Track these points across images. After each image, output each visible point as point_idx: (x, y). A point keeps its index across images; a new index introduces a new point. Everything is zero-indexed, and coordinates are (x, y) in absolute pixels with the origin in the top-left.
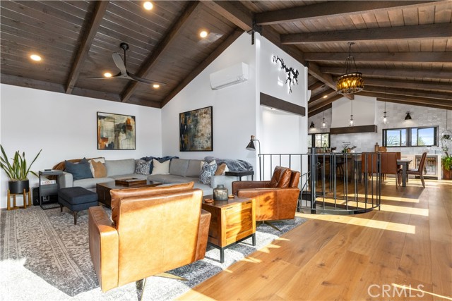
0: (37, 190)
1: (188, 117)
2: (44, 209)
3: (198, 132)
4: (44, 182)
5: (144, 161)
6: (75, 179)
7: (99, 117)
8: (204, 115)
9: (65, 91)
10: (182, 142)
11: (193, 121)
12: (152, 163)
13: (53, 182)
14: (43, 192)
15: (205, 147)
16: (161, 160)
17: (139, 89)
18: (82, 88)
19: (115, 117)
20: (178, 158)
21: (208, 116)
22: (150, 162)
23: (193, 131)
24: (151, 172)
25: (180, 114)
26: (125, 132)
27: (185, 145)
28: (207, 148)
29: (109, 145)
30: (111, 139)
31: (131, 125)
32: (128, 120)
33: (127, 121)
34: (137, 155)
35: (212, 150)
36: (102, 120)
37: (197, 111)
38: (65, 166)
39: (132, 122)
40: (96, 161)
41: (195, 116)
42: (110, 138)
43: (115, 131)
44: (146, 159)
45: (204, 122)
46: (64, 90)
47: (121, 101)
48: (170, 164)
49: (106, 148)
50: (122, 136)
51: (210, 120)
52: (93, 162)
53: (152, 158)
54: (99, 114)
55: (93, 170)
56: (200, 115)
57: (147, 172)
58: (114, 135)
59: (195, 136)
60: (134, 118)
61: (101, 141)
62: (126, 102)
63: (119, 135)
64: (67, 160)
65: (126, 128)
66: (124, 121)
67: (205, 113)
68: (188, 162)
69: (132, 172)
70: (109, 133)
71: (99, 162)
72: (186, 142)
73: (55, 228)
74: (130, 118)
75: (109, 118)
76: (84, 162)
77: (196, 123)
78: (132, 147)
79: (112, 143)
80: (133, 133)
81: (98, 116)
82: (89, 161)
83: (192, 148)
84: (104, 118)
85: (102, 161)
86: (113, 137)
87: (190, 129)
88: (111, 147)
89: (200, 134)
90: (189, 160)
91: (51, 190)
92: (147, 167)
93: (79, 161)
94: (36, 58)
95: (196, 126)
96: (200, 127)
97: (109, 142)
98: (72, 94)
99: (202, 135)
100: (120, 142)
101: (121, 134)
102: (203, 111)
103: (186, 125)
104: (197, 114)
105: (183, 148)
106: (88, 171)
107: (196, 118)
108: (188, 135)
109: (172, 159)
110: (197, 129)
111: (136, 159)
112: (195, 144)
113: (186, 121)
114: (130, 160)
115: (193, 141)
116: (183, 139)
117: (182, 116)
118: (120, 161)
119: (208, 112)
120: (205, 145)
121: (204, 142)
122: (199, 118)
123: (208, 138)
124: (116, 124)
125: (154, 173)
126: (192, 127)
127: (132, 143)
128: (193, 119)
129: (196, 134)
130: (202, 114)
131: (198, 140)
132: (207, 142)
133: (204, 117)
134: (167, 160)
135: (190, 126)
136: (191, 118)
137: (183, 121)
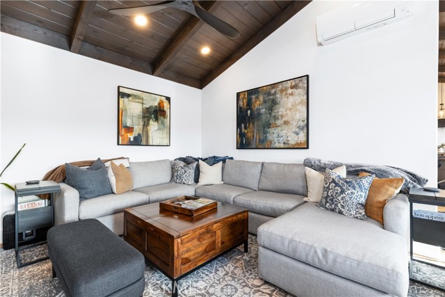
0: (10, 220)
1: (254, 97)
3: (276, 118)
5: (182, 164)
6: (82, 198)
7: (121, 95)
8: (290, 91)
9: (70, 48)
10: (241, 135)
11: (265, 102)
12: (198, 168)
13: (42, 204)
15: (292, 143)
16: (213, 161)
17: (179, 57)
18: (96, 46)
20: (232, 158)
21: (302, 92)
22: (195, 165)
23: (264, 117)
24: (197, 180)
25: (238, 94)
26: (157, 119)
27: (247, 139)
28: (297, 144)
29: (135, 138)
30: (138, 129)
31: (165, 109)
32: (161, 103)
33: (159, 104)
34: (172, 154)
35: (307, 148)
36: (126, 99)
37: (274, 86)
38: (64, 174)
39: (166, 104)
40: (117, 163)
41: (269, 94)
42: (136, 128)
43: (144, 117)
44: (187, 161)
45: (289, 106)
46: (66, 45)
47: (152, 73)
48: (223, 168)
49: (131, 143)
50: (153, 126)
51: (305, 97)
52: (112, 164)
53: (197, 160)
54: (121, 90)
55: (113, 179)
56: (282, 91)
57: (191, 181)
58: (142, 123)
59: (269, 125)
60: (168, 99)
61: (123, 131)
62: (159, 76)
63: (148, 124)
65: (157, 113)
66: (156, 104)
67: (292, 87)
68: (260, 166)
69: (168, 179)
70: (135, 120)
71: (121, 165)
72: (249, 135)
74: (164, 99)
75: (135, 97)
76: (97, 166)
78: (166, 142)
79: (139, 135)
80: (167, 121)
81: (119, 93)
82: (107, 164)
83: (264, 144)
84: (128, 96)
85: (126, 163)
86: (141, 127)
87: (259, 114)
88: (137, 142)
89: (279, 122)
90: (263, 164)
91: (37, 219)
92: (191, 171)
93: (91, 163)
95: (271, 109)
96: (280, 110)
97: (135, 134)
99: (286, 123)
100: (150, 135)
101: (151, 122)
102: (289, 84)
103: (250, 109)
104: (273, 91)
105: (243, 143)
106: (106, 181)
107: (271, 97)
108: (253, 125)
109: (224, 160)
110: (273, 114)
111: (172, 159)
112: (270, 137)
113: (249, 104)
114: (164, 161)
115: (265, 133)
116: (243, 130)
117: (241, 96)
118: (151, 162)
119: (300, 85)
120: (293, 140)
121: (289, 134)
122: (278, 96)
123: (299, 127)
124: (145, 106)
125: (202, 181)
126: (263, 111)
127: (165, 135)
128: (266, 99)
129: (272, 121)
130: (286, 89)
131: (275, 132)
132: (298, 134)
133: (292, 94)
134: (218, 161)
135: (258, 110)
136: (261, 98)
137: (243, 103)
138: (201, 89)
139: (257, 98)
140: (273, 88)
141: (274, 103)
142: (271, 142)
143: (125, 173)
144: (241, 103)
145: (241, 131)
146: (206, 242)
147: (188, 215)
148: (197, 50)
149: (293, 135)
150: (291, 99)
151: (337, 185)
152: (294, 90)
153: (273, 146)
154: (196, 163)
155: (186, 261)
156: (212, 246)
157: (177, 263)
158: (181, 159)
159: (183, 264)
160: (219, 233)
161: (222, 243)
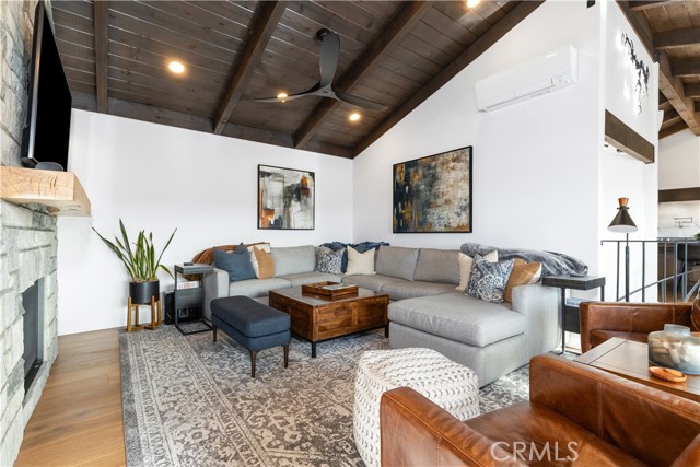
0: (171, 298)
1: (412, 170)
2: (184, 334)
3: (436, 196)
4: (182, 284)
5: (328, 250)
6: (231, 281)
7: (261, 174)
8: (451, 164)
9: (213, 130)
10: (398, 216)
11: (424, 176)
12: (346, 253)
13: (195, 284)
14: (180, 301)
15: (454, 225)
16: (363, 247)
17: (325, 127)
18: (237, 124)
19: (285, 173)
20: (388, 244)
21: (464, 165)
22: (342, 252)
23: (423, 195)
24: (344, 270)
25: (395, 167)
26: (299, 199)
27: (405, 221)
28: (459, 227)
29: (276, 221)
30: (278, 211)
31: (309, 186)
32: (304, 180)
33: (302, 181)
34: (316, 239)
35: (471, 231)
36: (266, 179)
37: (434, 157)
38: (213, 257)
39: (309, 181)
40: (260, 247)
41: (429, 167)
42: (276, 209)
43: (285, 197)
44: (334, 247)
45: (451, 182)
46: (210, 128)
47: (294, 146)
48: (376, 256)
49: (271, 227)
50: (295, 206)
51: (468, 172)
52: (255, 249)
53: (345, 246)
54: (262, 169)
55: (256, 264)
56: (443, 164)
57: (338, 270)
58: (283, 204)
59: (428, 205)
60: (312, 174)
61: (263, 214)
63: (290, 205)
64: (216, 246)
65: (299, 192)
66: (298, 181)
67: (454, 160)
68: (416, 253)
69: (311, 268)
70: (276, 201)
71: (263, 251)
72: (407, 216)
73: (219, 384)
74: (307, 175)
75: (276, 175)
76: (241, 250)
77: (433, 179)
78: (309, 225)
79: (280, 217)
80: (310, 200)
81: (259, 171)
82: (250, 249)
83: (424, 228)
84: (269, 174)
85: (267, 250)
86: (282, 208)
87: (418, 191)
88: (278, 225)
89: (440, 201)
90: (420, 250)
91: (192, 298)
92: (338, 259)
93: (234, 248)
94: (177, 67)
95: (431, 185)
96: (442, 187)
97: (276, 216)
98: (222, 134)
99: (447, 202)
100: (292, 217)
101: (293, 202)
102: (450, 156)
103: (408, 185)
104: (433, 164)
105: (401, 226)
106: (249, 266)
107: (431, 171)
108: (412, 204)
109: (377, 247)
110: (433, 191)
111: (317, 245)
112: (430, 219)
113: (407, 178)
114: (308, 247)
115: (425, 214)
116: (400, 210)
117: (398, 169)
118: (293, 248)
119: (463, 157)
120: (455, 222)
121: (450, 215)
122: (439, 170)
123: (461, 207)
124: (286, 185)
125: (351, 270)
126: (422, 187)
127: (309, 217)
128: (426, 173)
129: (432, 200)
130: (447, 162)
131: (436, 212)
132: (459, 215)
133: (453, 168)
134: (371, 248)
135: (418, 186)
136: (420, 172)
137: (401, 177)
138: (352, 158)
139: (416, 171)
140: (433, 160)
141: (435, 178)
142: (431, 224)
143: (267, 258)
144: (398, 178)
145: (398, 211)
146: (342, 317)
147: (327, 295)
148: (345, 118)
149: (455, 217)
150: (453, 174)
151: (479, 270)
152: (455, 164)
153: (432, 230)
154: (344, 250)
155: (323, 329)
156: (348, 322)
157: (316, 329)
158: (326, 245)
159: (321, 331)
160: (355, 311)
161: (359, 322)
